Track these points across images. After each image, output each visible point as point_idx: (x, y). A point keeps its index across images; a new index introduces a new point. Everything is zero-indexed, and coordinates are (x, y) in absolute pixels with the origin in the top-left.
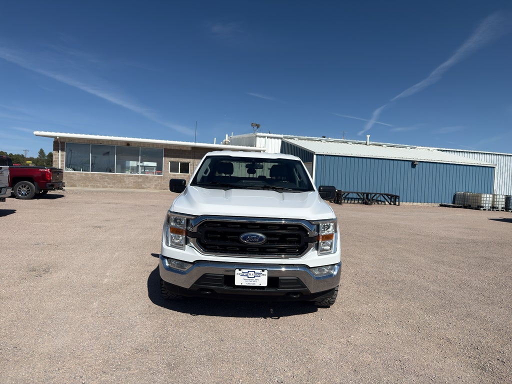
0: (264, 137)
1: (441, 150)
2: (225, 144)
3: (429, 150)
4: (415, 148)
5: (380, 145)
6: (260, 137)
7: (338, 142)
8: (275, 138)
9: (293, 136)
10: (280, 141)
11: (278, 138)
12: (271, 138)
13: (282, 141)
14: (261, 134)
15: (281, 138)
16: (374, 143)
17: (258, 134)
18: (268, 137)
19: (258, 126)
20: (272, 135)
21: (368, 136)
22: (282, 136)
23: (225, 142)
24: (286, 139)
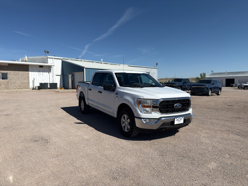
0: (52, 58)
1: (129, 66)
2: (26, 62)
3: (125, 66)
4: (120, 65)
5: (107, 64)
6: (50, 58)
7: (89, 62)
8: (58, 59)
9: (67, 58)
10: (61, 60)
11: (60, 59)
12: (56, 59)
13: (62, 61)
14: (51, 57)
15: (62, 59)
16: (104, 62)
17: (49, 57)
18: (54, 59)
19: (48, 52)
20: (56, 57)
21: (102, 59)
22: (62, 58)
23: (26, 60)
24: (64, 60)
